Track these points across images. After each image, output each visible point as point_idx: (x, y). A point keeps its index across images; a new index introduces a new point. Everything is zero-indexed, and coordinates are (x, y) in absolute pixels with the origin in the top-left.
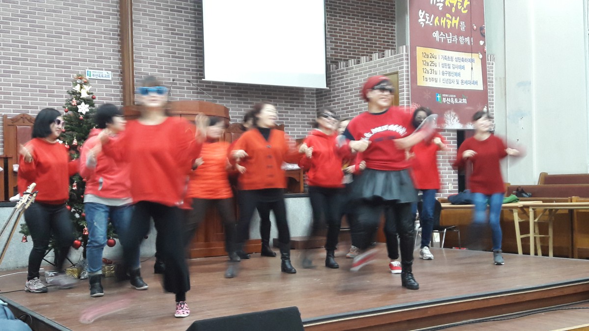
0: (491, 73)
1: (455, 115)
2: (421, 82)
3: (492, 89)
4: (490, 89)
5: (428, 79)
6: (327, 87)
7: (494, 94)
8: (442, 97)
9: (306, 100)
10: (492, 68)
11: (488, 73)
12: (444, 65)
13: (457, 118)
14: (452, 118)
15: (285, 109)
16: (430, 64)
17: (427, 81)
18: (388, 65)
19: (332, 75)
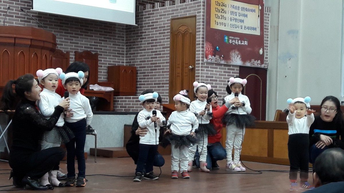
0: (267, 22)
1: (238, 54)
2: (213, 26)
3: (267, 35)
4: (265, 34)
5: (219, 23)
6: (136, 24)
7: (269, 39)
8: (229, 39)
9: (117, 34)
10: (268, 18)
11: (264, 21)
12: (232, 13)
13: (239, 56)
14: (236, 56)
15: (100, 40)
16: (220, 11)
17: (218, 24)
18: (188, 9)
19: (140, 15)
